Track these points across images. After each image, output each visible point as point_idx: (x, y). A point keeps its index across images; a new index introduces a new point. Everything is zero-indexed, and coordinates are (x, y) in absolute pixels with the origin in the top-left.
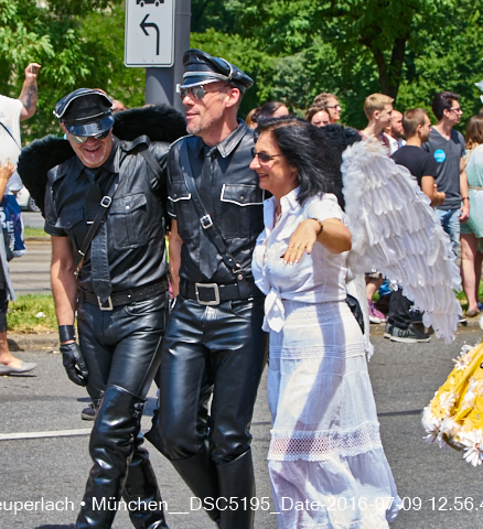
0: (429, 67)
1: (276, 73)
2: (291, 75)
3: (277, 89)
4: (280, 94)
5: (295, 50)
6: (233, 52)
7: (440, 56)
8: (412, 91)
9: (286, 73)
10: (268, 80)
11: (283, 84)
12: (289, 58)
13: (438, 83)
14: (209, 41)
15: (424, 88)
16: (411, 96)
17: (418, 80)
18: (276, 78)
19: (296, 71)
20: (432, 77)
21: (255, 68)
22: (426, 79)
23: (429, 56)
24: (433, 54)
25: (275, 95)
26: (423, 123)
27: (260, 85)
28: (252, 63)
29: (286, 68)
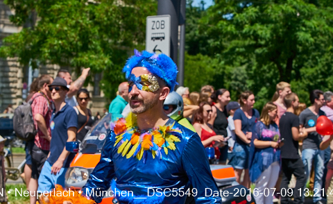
0: (307, 73)
1: (232, 75)
2: (240, 76)
3: (233, 82)
4: (234, 85)
5: (242, 64)
6: (211, 65)
7: (312, 67)
8: (298, 84)
9: (237, 75)
10: (229, 79)
11: (236, 80)
12: (240, 68)
13: (311, 81)
14: (199, 59)
15: (304, 83)
16: (297, 87)
17: (301, 79)
18: (233, 77)
19: (243, 74)
20: (308, 77)
21: (223, 73)
22: (305, 79)
23: (307, 67)
24: (309, 66)
25: (232, 85)
26: (294, 100)
27: (226, 81)
28: (221, 70)
29: (238, 72)
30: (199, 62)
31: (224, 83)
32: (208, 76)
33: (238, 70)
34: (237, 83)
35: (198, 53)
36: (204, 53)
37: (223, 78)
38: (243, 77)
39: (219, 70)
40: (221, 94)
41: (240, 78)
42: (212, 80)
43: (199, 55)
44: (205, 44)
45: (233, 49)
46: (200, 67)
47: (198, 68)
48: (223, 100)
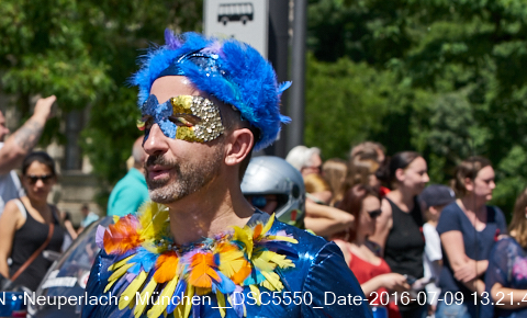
1: (433, 113)
2: (455, 118)
3: (436, 133)
4: (439, 140)
5: (458, 85)
6: (376, 87)
9: (445, 114)
10: (425, 124)
11: (443, 127)
12: (454, 95)
14: (344, 73)
18: (434, 120)
19: (461, 112)
21: (409, 109)
25: (433, 142)
27: (415, 130)
28: (404, 102)
29: (447, 107)
30: (345, 82)
31: (409, 136)
32: (369, 119)
33: (449, 101)
34: (446, 135)
35: (342, 56)
36: (357, 57)
37: (408, 123)
38: (460, 119)
39: (397, 103)
40: (404, 166)
41: (454, 123)
42: (378, 127)
43: (345, 63)
44: (360, 32)
45: (434, 47)
46: (348, 95)
47: (341, 96)
48: (408, 183)
